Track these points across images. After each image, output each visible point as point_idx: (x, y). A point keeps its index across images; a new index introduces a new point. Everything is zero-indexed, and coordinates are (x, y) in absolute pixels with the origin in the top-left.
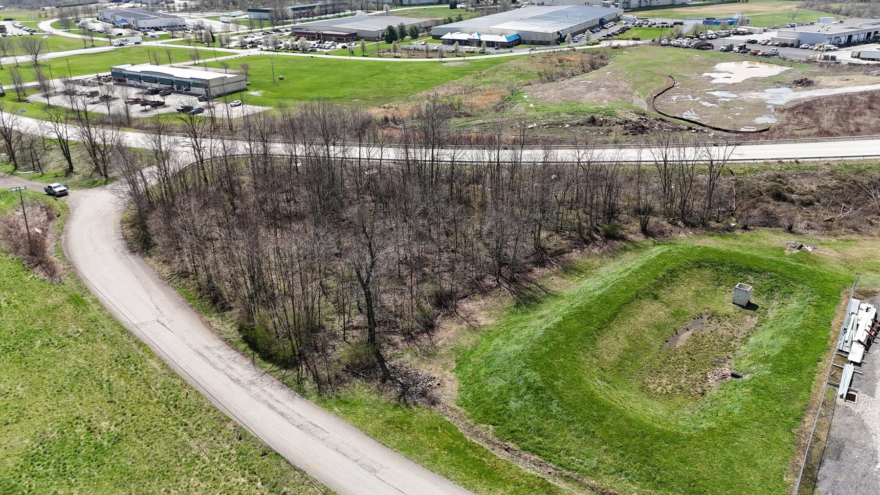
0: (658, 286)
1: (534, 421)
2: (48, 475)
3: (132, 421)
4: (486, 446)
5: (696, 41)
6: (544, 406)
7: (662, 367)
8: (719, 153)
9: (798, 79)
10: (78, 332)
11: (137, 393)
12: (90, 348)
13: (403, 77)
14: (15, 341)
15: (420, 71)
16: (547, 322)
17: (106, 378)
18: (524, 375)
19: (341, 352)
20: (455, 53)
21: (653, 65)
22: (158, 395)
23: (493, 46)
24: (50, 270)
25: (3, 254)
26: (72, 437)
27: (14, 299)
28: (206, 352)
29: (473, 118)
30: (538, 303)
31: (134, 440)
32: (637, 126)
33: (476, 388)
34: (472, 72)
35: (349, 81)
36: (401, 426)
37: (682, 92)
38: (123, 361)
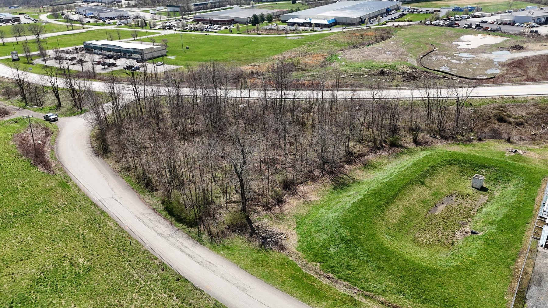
0: (424, 176)
1: (346, 260)
2: (47, 292)
3: (97, 259)
4: (316, 276)
5: (448, 22)
6: (351, 251)
7: (427, 227)
8: (463, 92)
9: (514, 45)
10: (65, 204)
11: (100, 242)
12: (72, 214)
13: (263, 47)
14: (27, 210)
15: (273, 43)
16: (353, 199)
17: (82, 233)
18: (339, 232)
19: (225, 217)
20: (295, 31)
21: (420, 37)
22: (113, 243)
23: (319, 27)
24: (47, 166)
25: (19, 157)
26: (61, 268)
27: (26, 184)
28: (142, 217)
29: (306, 72)
30: (348, 187)
31: (99, 270)
32: (410, 75)
33: (309, 240)
34: (306, 43)
35: (229, 49)
36: (262, 263)
37: (439, 54)
38: (92, 222)
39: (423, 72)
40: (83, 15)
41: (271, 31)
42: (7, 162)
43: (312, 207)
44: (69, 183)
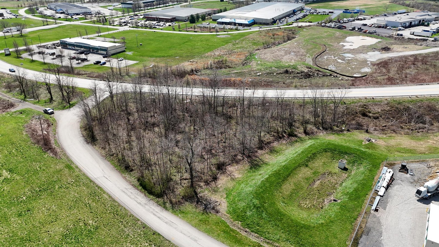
0: (308, 161)
1: (256, 220)
2: (72, 243)
3: (101, 220)
4: (238, 230)
6: (260, 214)
7: (307, 197)
9: (384, 47)
10: (72, 181)
11: (101, 209)
12: (79, 189)
13: (199, 44)
14: (47, 186)
15: (207, 40)
16: (262, 177)
17: (88, 202)
18: (253, 201)
19: (180, 190)
20: (224, 30)
21: (317, 38)
22: (109, 210)
23: (241, 26)
24: (55, 153)
25: (33, 145)
26: (79, 227)
27: (42, 166)
28: (126, 191)
29: (232, 69)
30: (259, 167)
31: (103, 228)
32: (307, 74)
33: (234, 206)
34: (232, 41)
35: (173, 46)
36: (204, 222)
37: (329, 54)
38: (93, 194)
39: (316, 71)
40: (54, 10)
41: (205, 29)
42: (25, 149)
43: (236, 182)
44: (72, 166)
